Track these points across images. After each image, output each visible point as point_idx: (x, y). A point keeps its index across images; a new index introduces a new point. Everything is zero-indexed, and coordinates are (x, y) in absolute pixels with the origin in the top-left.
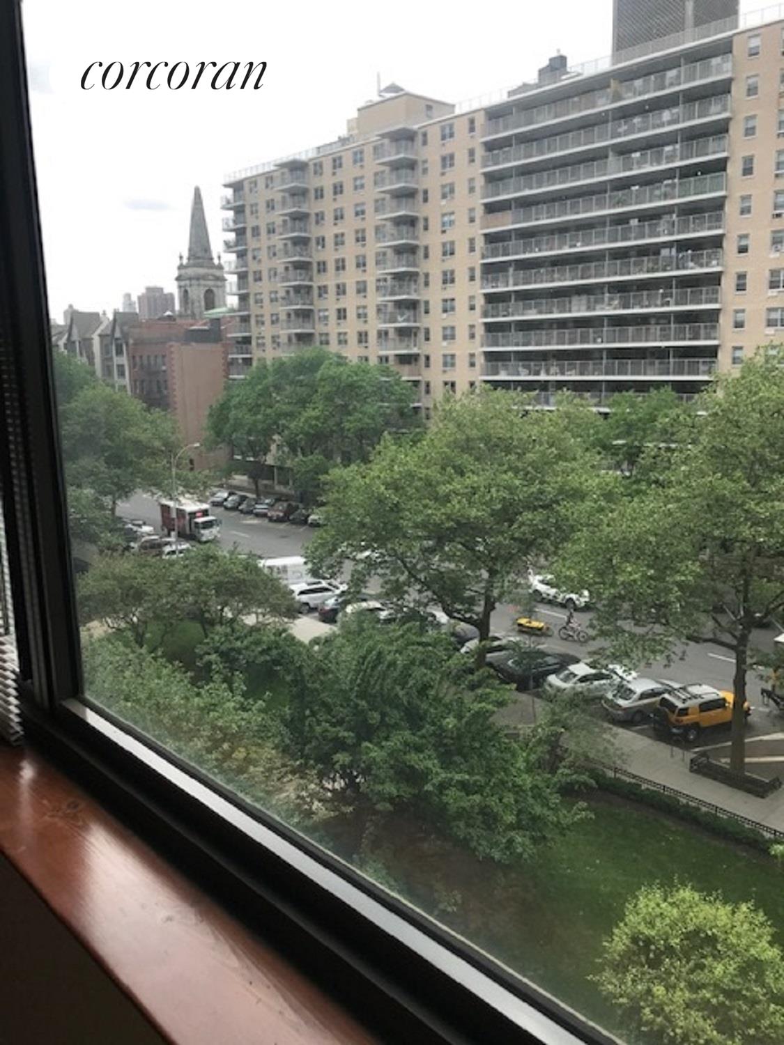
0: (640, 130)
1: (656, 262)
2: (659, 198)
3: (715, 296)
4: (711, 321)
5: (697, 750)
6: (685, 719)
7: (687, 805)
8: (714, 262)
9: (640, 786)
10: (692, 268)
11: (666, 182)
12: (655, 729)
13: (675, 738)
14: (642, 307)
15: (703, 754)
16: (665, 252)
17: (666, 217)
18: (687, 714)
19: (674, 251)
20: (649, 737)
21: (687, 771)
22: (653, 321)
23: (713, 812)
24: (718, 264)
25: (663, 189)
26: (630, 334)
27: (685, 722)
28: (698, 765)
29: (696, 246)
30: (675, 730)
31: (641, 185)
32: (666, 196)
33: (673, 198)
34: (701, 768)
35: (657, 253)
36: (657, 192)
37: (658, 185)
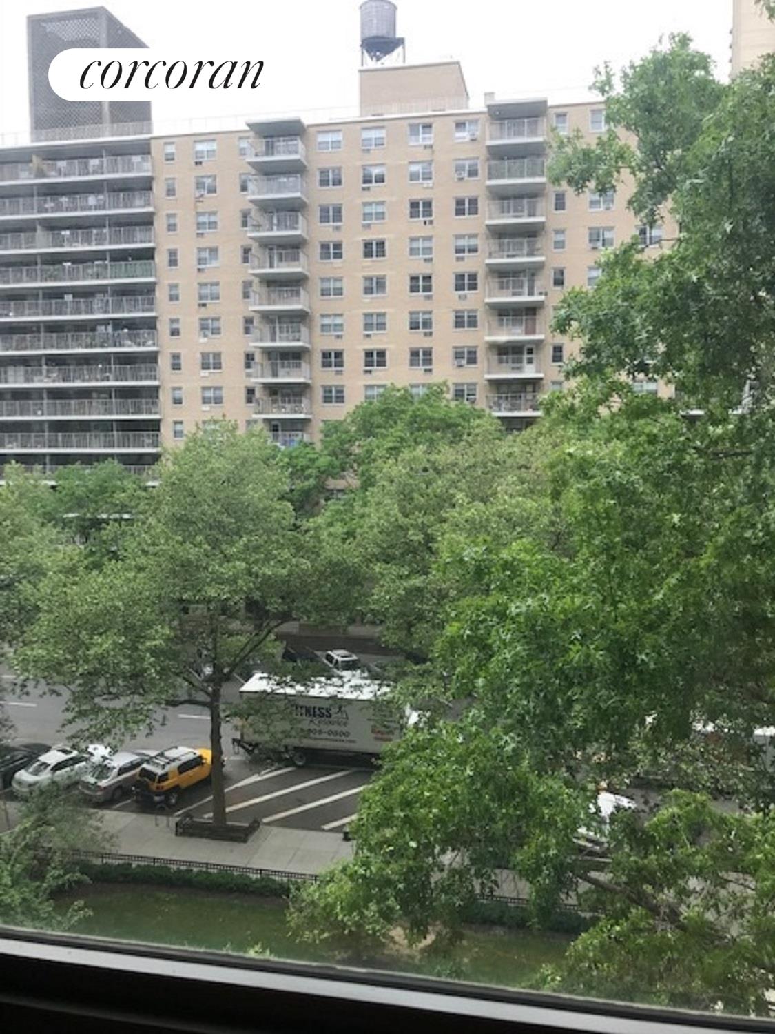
0: (67, 210)
1: (93, 338)
2: (92, 277)
3: (153, 373)
4: (151, 397)
5: (179, 813)
6: (166, 784)
7: (179, 871)
8: (150, 342)
9: (131, 865)
10: (130, 346)
11: (96, 263)
12: (137, 801)
13: (159, 806)
14: (84, 381)
15: (187, 815)
16: (101, 329)
17: (99, 296)
18: (167, 779)
19: (110, 328)
20: (132, 812)
21: (173, 836)
22: (94, 395)
23: (204, 869)
24: (154, 344)
25: (95, 269)
26: (73, 407)
27: (165, 789)
28: (183, 828)
29: (132, 325)
30: (157, 799)
31: (73, 262)
32: (98, 277)
33: (105, 278)
34: (187, 830)
35: (94, 329)
36: (90, 271)
37: (89, 264)
